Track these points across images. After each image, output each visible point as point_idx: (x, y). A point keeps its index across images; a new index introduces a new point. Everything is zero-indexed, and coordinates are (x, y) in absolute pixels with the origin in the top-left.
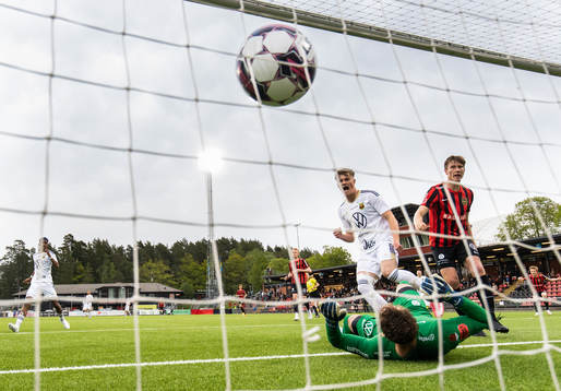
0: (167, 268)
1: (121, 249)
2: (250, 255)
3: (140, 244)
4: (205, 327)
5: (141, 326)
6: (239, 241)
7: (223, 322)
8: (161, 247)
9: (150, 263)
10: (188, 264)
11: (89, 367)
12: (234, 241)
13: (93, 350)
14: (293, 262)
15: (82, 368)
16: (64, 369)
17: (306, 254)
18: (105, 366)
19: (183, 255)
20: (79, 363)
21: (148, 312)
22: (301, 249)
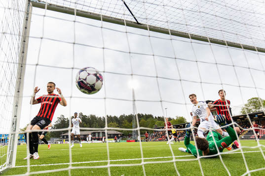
0: (117, 125)
1: (100, 118)
2: (149, 120)
3: (108, 116)
4: (132, 147)
5: (109, 147)
6: (144, 114)
7: (141, 145)
8: (115, 117)
9: (111, 123)
10: (125, 123)
11: (88, 162)
12: (143, 115)
13: (90, 155)
14: (166, 122)
15: (86, 162)
16: (79, 163)
17: (170, 119)
18: (95, 162)
19: (123, 120)
20: (85, 161)
21: (111, 141)
22: (168, 117)
